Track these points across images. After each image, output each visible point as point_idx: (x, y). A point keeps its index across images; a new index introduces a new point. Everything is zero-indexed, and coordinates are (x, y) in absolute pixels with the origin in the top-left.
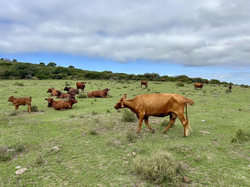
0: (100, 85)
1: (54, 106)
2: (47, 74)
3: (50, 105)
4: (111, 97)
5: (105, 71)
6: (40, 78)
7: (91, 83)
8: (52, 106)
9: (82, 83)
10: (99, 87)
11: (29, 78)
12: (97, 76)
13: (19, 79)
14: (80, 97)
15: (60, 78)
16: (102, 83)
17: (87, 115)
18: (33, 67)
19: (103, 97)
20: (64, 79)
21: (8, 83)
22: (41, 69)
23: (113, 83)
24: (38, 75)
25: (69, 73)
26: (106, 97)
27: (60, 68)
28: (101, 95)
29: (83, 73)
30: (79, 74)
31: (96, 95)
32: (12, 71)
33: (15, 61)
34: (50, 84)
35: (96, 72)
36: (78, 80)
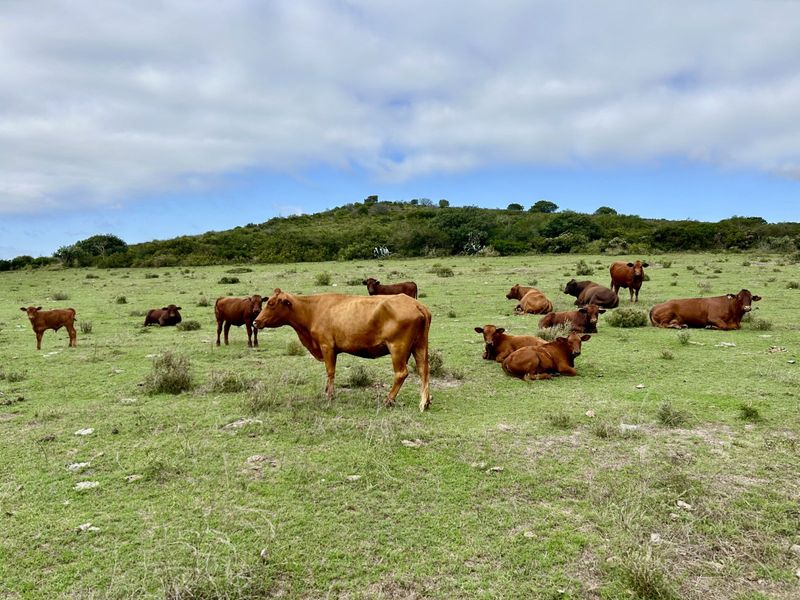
0: (711, 273)
1: (504, 358)
2: (524, 239)
3: (492, 353)
4: (764, 327)
5: (735, 220)
6: (504, 251)
7: (673, 265)
8: (500, 358)
9: (630, 265)
10: (704, 281)
11: (472, 252)
12: (696, 237)
13: (446, 255)
14: (616, 323)
15: (564, 249)
16: (718, 265)
17: (635, 422)
18: (484, 219)
19: (725, 326)
20: (576, 252)
21: (416, 266)
22: (506, 224)
23: (772, 265)
24: (498, 242)
25: (593, 231)
26: (739, 328)
27: (566, 217)
28: (711, 318)
29: (645, 231)
30: (631, 233)
31: (691, 317)
32: (430, 234)
33: (444, 203)
34: (528, 269)
35: (696, 223)
36: (623, 254)
